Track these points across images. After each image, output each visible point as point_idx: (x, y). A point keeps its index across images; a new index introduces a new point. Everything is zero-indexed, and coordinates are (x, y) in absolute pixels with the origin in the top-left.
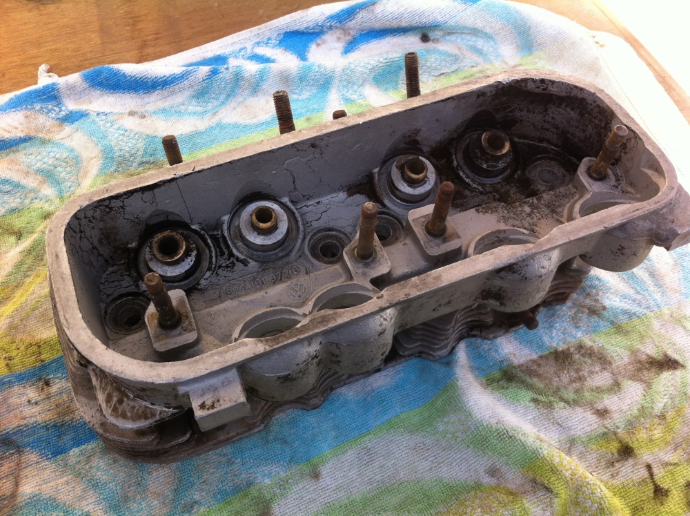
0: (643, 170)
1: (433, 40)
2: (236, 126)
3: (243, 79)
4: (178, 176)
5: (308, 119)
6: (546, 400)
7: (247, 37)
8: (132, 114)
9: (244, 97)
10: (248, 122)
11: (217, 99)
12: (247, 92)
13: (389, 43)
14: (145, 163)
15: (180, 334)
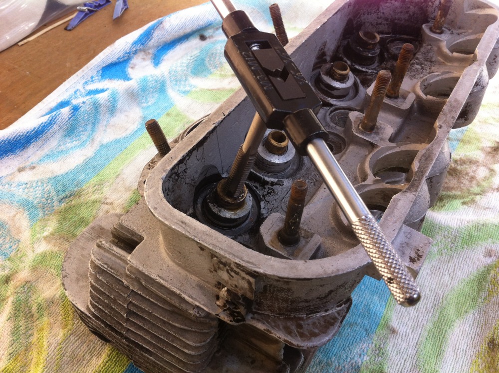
0: (468, 12)
1: (209, 37)
2: (117, 141)
3: (100, 105)
4: (217, 125)
5: (168, 115)
6: (469, 199)
7: (75, 81)
8: (21, 170)
9: (106, 120)
10: (124, 135)
11: (86, 130)
12: (107, 116)
13: (181, 49)
14: (63, 198)
15: (307, 243)
